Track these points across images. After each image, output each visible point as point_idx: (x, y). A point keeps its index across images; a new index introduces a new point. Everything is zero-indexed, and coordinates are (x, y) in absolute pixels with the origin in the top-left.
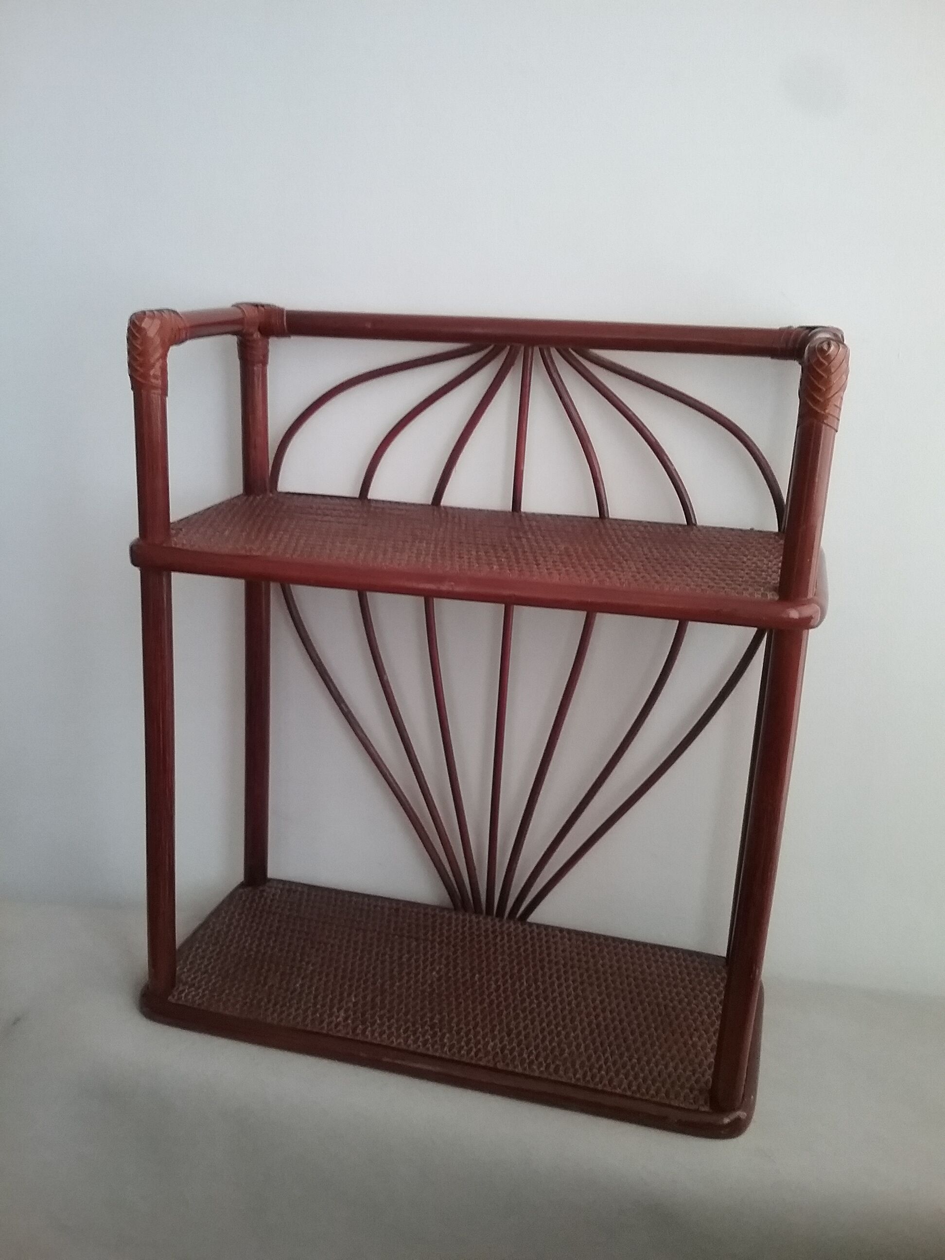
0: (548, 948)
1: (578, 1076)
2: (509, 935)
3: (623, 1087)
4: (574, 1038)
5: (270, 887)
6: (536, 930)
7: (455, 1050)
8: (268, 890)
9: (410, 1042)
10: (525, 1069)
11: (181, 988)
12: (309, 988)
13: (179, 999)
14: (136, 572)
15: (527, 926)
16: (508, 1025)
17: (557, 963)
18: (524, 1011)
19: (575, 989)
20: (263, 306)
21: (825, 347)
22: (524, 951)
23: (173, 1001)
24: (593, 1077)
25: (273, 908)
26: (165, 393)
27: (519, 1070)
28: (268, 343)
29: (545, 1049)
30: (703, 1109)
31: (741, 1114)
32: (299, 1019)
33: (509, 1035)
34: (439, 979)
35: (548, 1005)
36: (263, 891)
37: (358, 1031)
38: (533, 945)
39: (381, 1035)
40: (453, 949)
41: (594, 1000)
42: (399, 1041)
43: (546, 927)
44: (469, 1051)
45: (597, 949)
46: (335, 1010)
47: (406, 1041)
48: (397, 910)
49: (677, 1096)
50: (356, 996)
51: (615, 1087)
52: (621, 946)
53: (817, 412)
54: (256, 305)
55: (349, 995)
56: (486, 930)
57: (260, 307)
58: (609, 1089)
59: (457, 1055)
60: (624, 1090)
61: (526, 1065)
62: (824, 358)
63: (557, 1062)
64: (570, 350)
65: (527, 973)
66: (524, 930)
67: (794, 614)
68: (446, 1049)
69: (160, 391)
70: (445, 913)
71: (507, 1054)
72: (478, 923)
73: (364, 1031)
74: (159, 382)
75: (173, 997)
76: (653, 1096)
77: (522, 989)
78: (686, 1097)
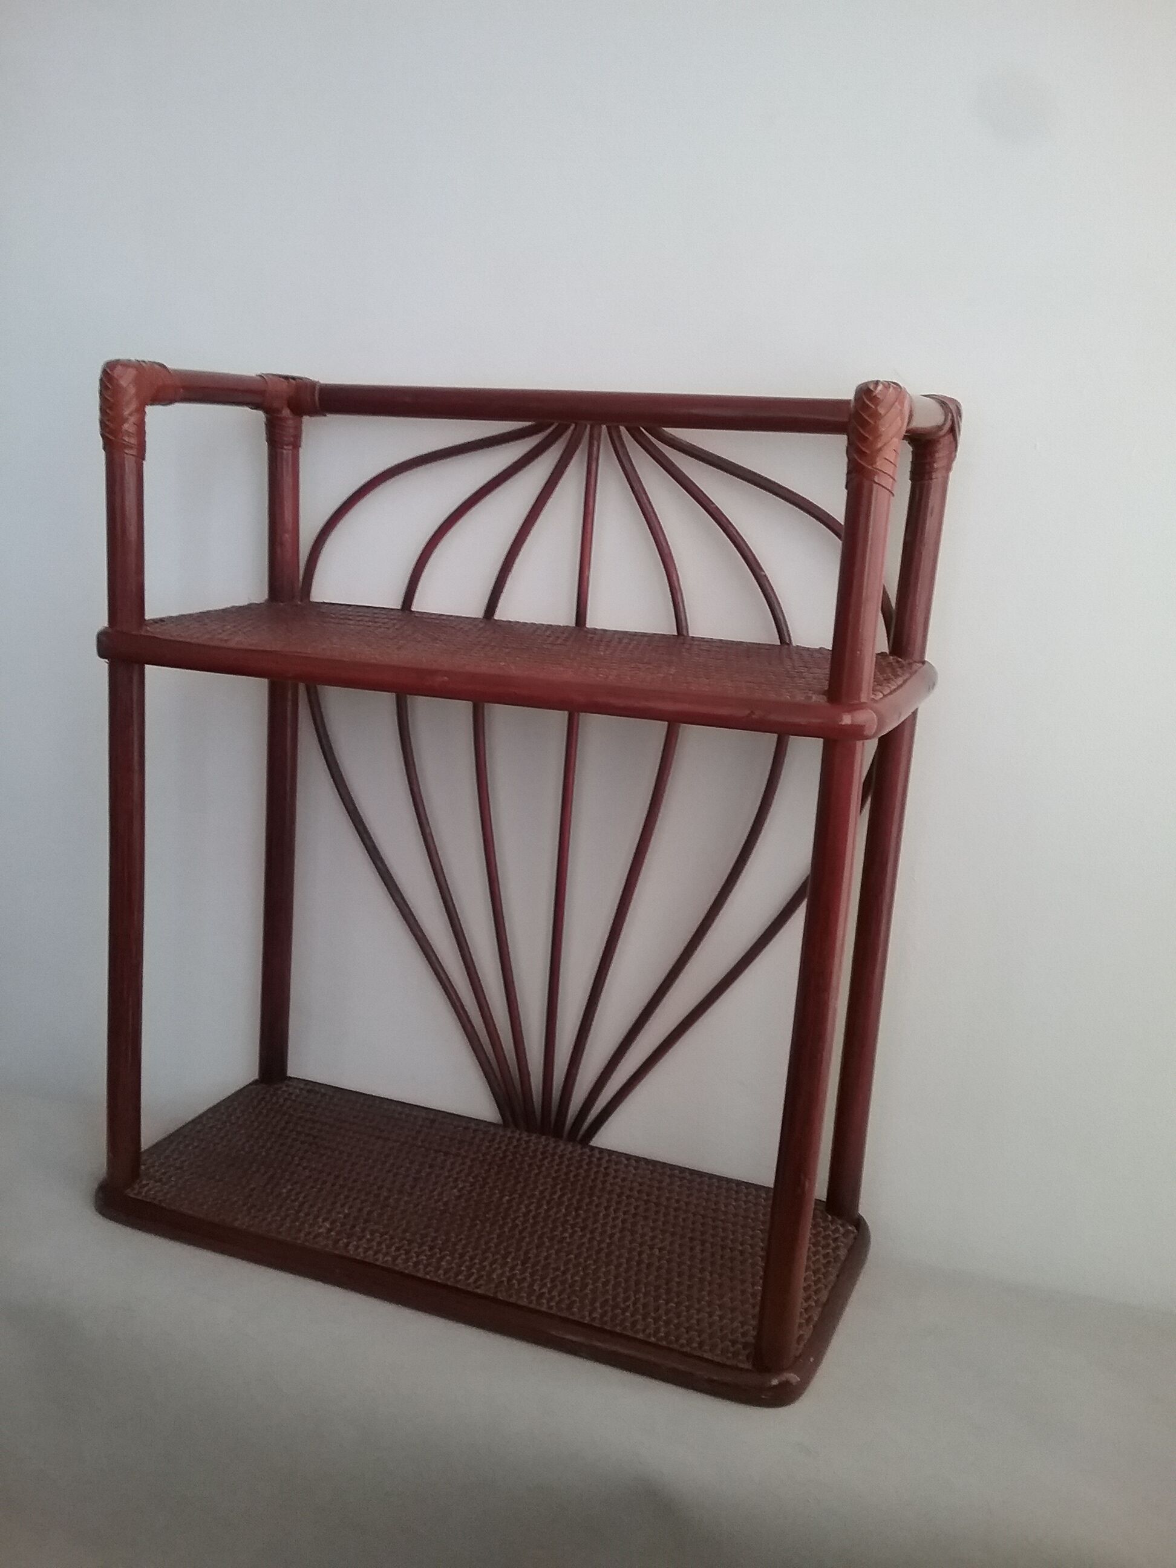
0: (606, 1175)
1: (595, 1315)
2: (561, 1157)
3: (648, 1331)
4: (604, 1273)
5: (287, 1086)
6: (598, 1155)
7: (451, 1274)
8: (284, 1088)
9: (399, 1261)
10: (531, 1302)
11: (144, 1182)
12: (298, 1194)
13: (139, 1193)
14: (103, 665)
15: (587, 1150)
16: (526, 1253)
17: (611, 1192)
18: (551, 1239)
19: (624, 1221)
20: (294, 378)
21: (871, 387)
22: (575, 1176)
23: (132, 1195)
24: (613, 1318)
25: (285, 1108)
26: (141, 455)
27: (524, 1302)
28: (301, 422)
29: (563, 1283)
30: (742, 1366)
31: (793, 1378)
32: (274, 1226)
33: (523, 1264)
34: (459, 1198)
35: (583, 1236)
36: (277, 1089)
37: (341, 1243)
38: (588, 1171)
39: (366, 1250)
40: (486, 1167)
41: (643, 1236)
42: (386, 1259)
43: (611, 1153)
44: (468, 1277)
45: (668, 1180)
46: (320, 1220)
47: (395, 1259)
48: (433, 1121)
49: (713, 1347)
50: (351, 1207)
51: (637, 1332)
52: (699, 1180)
53: (864, 467)
54: (287, 378)
55: (343, 1206)
56: (535, 1151)
57: (291, 380)
58: (630, 1333)
59: (452, 1280)
60: (649, 1335)
61: (534, 1298)
62: (870, 400)
63: (574, 1298)
64: (641, 428)
65: (569, 1199)
66: (582, 1154)
67: (847, 720)
68: (441, 1272)
69: (133, 452)
70: (492, 1128)
71: (514, 1284)
72: (527, 1142)
73: (347, 1245)
74: (133, 441)
75: (134, 1189)
76: (682, 1345)
77: (558, 1216)
78: (724, 1351)
